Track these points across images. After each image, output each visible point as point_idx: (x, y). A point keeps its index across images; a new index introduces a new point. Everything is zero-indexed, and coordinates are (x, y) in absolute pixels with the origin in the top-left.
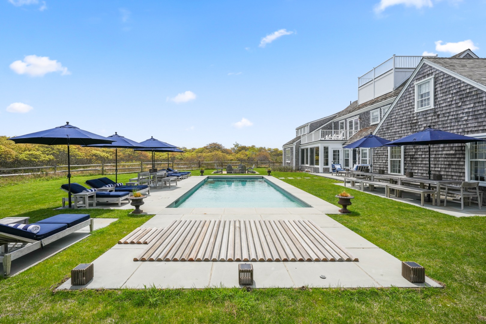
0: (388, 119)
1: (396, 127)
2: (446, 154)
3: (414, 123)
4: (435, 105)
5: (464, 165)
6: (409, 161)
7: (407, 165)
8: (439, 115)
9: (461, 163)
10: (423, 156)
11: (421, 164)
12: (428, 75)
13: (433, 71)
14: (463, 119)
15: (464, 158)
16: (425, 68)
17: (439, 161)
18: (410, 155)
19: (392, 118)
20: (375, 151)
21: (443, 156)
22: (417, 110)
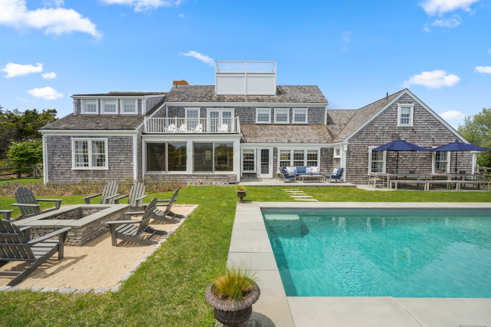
0: (368, 126)
1: (378, 135)
2: (420, 158)
3: (395, 134)
4: (414, 125)
5: (431, 164)
6: (391, 162)
7: (389, 165)
8: (416, 132)
9: (430, 163)
10: (404, 159)
11: (401, 164)
12: (409, 102)
13: (412, 101)
14: (431, 137)
15: (431, 160)
16: (406, 97)
17: (415, 162)
18: (392, 158)
19: (373, 126)
21: (419, 159)
22: (399, 124)
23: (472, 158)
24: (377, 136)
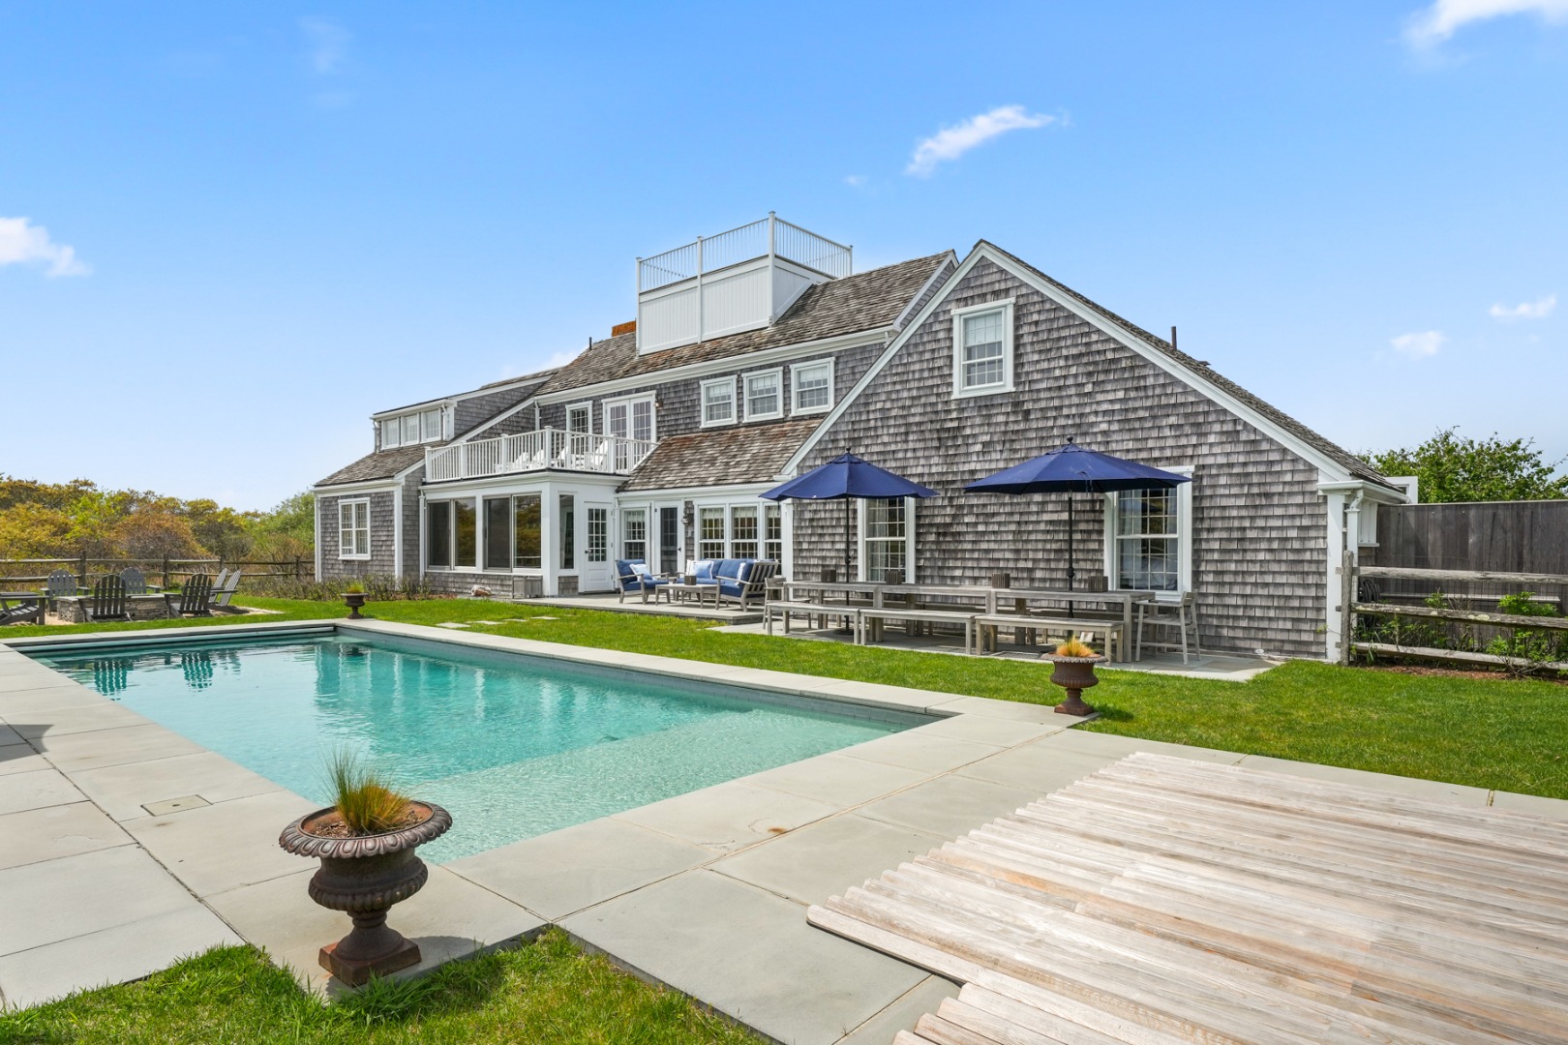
0: (854, 410)
1: (886, 439)
2: (1051, 522)
3: (949, 429)
4: (1016, 384)
5: (1101, 550)
6: (933, 542)
7: (928, 555)
8: (1027, 412)
9: (1095, 546)
10: (981, 528)
11: (973, 551)
12: (996, 294)
13: (1010, 284)
14: (1095, 430)
15: (1101, 532)
16: (987, 272)
17: (1027, 541)
18: (938, 525)
19: (872, 408)
20: (802, 512)
21: (1042, 527)
22: (959, 390)
23: (1325, 515)
24: (884, 444)
